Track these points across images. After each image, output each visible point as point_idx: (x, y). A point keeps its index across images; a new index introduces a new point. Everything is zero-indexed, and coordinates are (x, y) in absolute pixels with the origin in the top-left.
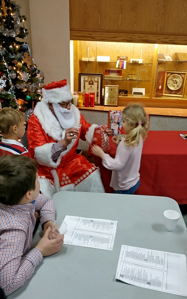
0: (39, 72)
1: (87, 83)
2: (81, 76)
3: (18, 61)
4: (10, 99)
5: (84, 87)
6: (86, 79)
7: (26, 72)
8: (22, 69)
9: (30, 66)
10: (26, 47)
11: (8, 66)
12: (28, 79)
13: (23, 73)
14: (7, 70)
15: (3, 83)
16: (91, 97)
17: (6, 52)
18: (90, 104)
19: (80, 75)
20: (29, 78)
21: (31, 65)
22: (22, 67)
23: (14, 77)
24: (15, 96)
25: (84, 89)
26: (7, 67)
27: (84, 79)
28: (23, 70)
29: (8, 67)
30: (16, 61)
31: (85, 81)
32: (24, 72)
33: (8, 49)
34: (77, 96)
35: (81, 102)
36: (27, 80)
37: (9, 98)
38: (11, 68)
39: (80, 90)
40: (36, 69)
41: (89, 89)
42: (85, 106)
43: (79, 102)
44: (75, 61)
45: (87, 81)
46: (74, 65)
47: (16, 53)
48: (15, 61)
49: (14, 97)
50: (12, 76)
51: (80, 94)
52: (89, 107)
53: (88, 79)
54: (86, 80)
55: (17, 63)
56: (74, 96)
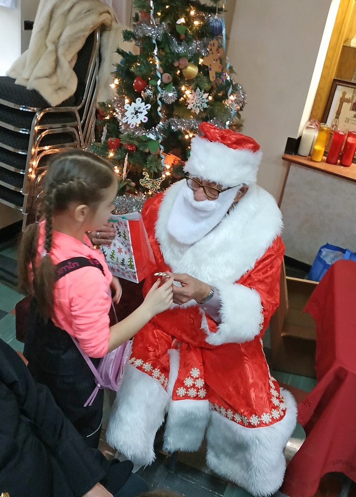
0: (235, 90)
1: (347, 106)
2: (338, 86)
3: (190, 61)
4: (149, 153)
5: (338, 113)
6: (349, 96)
7: (203, 91)
8: (195, 83)
9: (216, 73)
10: (217, 24)
11: (162, 72)
12: (204, 108)
13: (195, 91)
14: (159, 82)
15: (141, 113)
16: (347, 143)
17: (165, 35)
18: (341, 158)
19: (336, 83)
20: (206, 106)
21: (220, 71)
22: (197, 77)
23: (171, 101)
24: (162, 147)
25: (337, 117)
26: (159, 75)
27: (344, 94)
28: (197, 86)
29: (161, 75)
30: (183, 62)
31: (343, 100)
32: (198, 89)
33: (173, 27)
34: (314, 134)
35: (319, 151)
36: (200, 110)
37: (147, 151)
38: (169, 78)
39: (324, 119)
40: (229, 84)
41: (347, 120)
42: (328, 162)
43: (315, 150)
44: (331, 48)
45: (348, 101)
46: (327, 58)
47: (189, 41)
48: (180, 62)
49: (160, 149)
50: (167, 96)
51: (321, 130)
52: (336, 164)
53: (353, 97)
54: (346, 97)
55: (186, 67)
56: (305, 133)
